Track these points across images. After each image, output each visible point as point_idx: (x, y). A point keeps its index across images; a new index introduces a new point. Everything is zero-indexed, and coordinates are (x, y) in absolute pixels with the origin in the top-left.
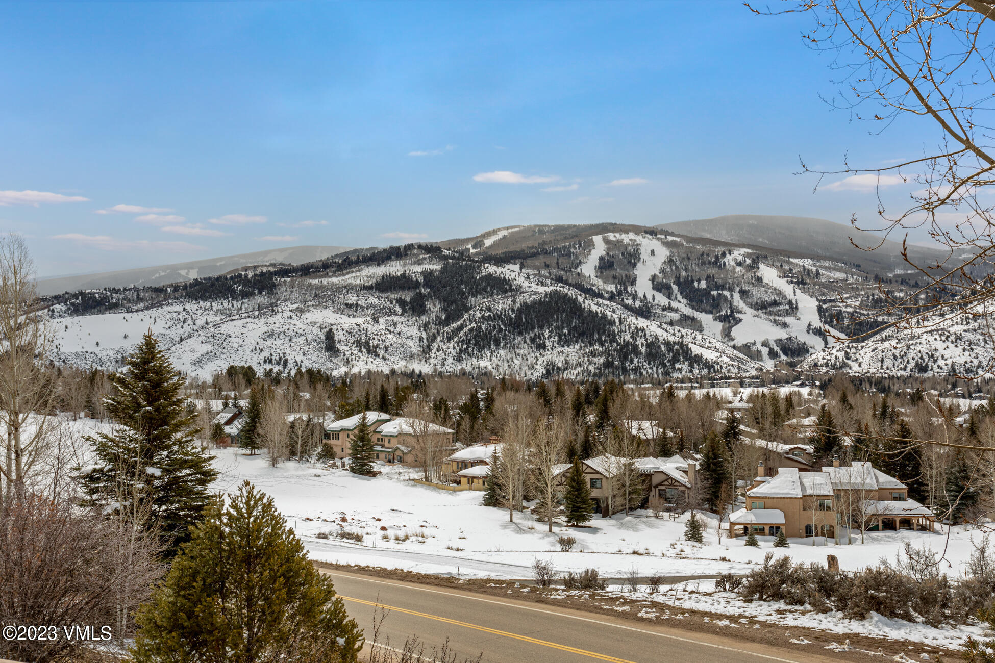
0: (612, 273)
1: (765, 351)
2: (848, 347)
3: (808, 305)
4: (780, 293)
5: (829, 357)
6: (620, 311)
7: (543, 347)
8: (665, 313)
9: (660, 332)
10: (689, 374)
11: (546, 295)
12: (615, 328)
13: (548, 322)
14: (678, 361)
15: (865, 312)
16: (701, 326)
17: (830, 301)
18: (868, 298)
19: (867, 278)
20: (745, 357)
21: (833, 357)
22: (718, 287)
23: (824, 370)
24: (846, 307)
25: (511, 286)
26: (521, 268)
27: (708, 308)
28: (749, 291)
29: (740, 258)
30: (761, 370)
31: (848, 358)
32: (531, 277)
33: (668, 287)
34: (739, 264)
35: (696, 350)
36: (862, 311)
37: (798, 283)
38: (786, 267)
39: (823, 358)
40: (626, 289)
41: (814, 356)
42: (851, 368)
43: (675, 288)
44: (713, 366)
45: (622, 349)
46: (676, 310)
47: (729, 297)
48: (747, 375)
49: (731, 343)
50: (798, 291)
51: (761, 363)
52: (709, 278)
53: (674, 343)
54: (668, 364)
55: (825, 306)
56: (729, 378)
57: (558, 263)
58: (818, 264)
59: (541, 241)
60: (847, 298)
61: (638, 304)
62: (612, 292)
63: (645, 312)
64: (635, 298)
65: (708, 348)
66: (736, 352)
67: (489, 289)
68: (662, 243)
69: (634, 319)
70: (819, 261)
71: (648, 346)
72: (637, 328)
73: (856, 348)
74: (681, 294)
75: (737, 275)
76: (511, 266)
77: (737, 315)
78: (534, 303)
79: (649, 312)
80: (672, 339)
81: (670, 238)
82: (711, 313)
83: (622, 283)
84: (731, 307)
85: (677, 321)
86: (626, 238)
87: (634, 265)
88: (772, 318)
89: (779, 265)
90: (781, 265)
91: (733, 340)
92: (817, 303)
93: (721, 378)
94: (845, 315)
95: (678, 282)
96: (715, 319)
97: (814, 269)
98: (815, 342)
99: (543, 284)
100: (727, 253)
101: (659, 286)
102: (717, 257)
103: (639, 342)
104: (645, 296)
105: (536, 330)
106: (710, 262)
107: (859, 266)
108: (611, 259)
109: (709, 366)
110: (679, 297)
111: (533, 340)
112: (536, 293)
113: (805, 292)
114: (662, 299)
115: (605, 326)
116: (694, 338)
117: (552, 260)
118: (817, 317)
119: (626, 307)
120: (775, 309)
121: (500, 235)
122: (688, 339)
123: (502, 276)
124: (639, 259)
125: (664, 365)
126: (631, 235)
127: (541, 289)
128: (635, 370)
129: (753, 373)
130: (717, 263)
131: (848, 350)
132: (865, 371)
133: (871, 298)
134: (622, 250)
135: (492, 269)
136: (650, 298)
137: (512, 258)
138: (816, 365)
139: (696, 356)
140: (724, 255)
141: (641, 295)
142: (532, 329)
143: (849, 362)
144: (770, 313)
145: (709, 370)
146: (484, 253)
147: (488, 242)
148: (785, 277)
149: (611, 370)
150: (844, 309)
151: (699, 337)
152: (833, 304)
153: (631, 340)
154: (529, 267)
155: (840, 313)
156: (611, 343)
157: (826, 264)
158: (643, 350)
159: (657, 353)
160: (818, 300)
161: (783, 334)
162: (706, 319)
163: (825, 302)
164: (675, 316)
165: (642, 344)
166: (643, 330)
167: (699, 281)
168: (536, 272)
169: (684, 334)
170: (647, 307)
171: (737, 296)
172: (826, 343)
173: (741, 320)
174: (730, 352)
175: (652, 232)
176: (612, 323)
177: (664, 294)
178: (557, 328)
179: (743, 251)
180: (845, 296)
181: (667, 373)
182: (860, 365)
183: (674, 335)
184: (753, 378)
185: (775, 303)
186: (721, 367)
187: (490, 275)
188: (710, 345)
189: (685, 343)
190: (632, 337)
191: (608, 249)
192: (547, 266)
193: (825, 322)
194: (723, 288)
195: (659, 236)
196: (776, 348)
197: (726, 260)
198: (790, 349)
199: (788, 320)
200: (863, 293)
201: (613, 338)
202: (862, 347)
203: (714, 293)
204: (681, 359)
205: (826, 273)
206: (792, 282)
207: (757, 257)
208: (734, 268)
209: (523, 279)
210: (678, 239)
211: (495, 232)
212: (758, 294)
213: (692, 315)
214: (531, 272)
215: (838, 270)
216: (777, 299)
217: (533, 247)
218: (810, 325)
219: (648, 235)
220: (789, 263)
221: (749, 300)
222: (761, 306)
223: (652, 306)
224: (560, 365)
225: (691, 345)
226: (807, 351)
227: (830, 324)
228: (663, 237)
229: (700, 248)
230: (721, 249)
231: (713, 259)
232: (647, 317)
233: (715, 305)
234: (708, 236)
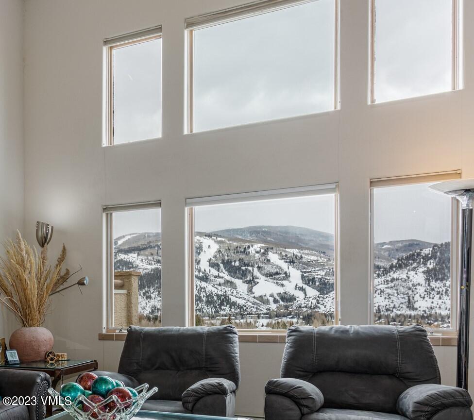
1: (271, 299)
2: (319, 297)
3: (295, 274)
4: (280, 268)
5: (307, 303)
7: (149, 297)
8: (216, 279)
9: (213, 289)
10: (229, 312)
11: (152, 270)
13: (153, 284)
14: (223, 305)
15: (328, 278)
16: (236, 286)
17: (308, 272)
18: (330, 270)
19: (329, 259)
20: (260, 303)
21: (310, 303)
22: (245, 265)
23: (305, 309)
24: (317, 275)
25: (133, 265)
26: (138, 256)
27: (240, 276)
28: (263, 267)
29: (258, 249)
30: (269, 310)
31: (318, 303)
32: (144, 260)
33: (218, 265)
34: (257, 252)
35: (233, 299)
36: (326, 277)
37: (290, 262)
38: (284, 254)
39: (304, 303)
40: (195, 266)
41: (299, 302)
42: (320, 309)
43: (221, 265)
44: (242, 308)
46: (222, 278)
47: (251, 270)
48: (262, 312)
49: (253, 295)
50: (290, 267)
51: (270, 306)
52: (240, 260)
53: (221, 295)
54: (218, 307)
55: (305, 275)
56: (252, 314)
57: (158, 253)
58: (302, 252)
59: (148, 241)
60: (318, 270)
61: (201, 274)
63: (205, 278)
64: (199, 271)
65: (240, 298)
66: (255, 300)
67: (121, 267)
68: (215, 241)
69: (199, 282)
70: (302, 250)
71: (207, 297)
72: (201, 287)
73: (323, 298)
74: (225, 269)
75: (256, 258)
76: (132, 255)
77: (256, 280)
78: (145, 274)
79: (207, 278)
80: (220, 293)
81: (219, 239)
82: (242, 279)
84: (252, 276)
85: (223, 284)
87: (199, 253)
88: (275, 281)
89: (280, 252)
90: (281, 253)
91: (253, 293)
92: (301, 273)
93: (247, 314)
94: (317, 279)
95: (223, 262)
96: (244, 282)
97: (299, 255)
98: (299, 295)
99: (150, 264)
100: (251, 246)
101: (213, 265)
102: (245, 249)
103: (202, 295)
104: (205, 270)
105: (146, 289)
106: (241, 252)
107: (325, 253)
109: (240, 307)
110: (224, 271)
111: (144, 294)
112: (146, 269)
113: (294, 267)
114: (214, 272)
116: (232, 293)
117: (154, 251)
118: (301, 281)
120: (278, 276)
121: (127, 238)
122: (229, 293)
123: (128, 260)
124: (202, 250)
125: (216, 307)
126: (198, 237)
127: (149, 267)
129: (265, 311)
130: (245, 252)
131: (318, 299)
132: (328, 310)
133: (332, 270)
135: (122, 256)
136: (208, 271)
137: (133, 250)
138: (300, 307)
139: (233, 302)
140: (249, 247)
141: (203, 270)
142: (144, 288)
143: (319, 305)
144: (274, 279)
145: (240, 309)
146: (118, 248)
147: (120, 242)
148: (283, 259)
150: (316, 276)
151: (235, 292)
152: (310, 274)
153: (197, 294)
154: (142, 255)
155: (314, 278)
157: (306, 251)
158: (204, 299)
159: (212, 301)
160: (301, 271)
161: (281, 290)
162: (238, 282)
163: (305, 272)
164: (222, 281)
165: (204, 296)
166: (204, 288)
167: (235, 261)
168: (146, 258)
169: (227, 290)
170: (206, 276)
171: (256, 269)
172: (306, 295)
173: (258, 283)
174: (252, 300)
175: (209, 236)
177: (215, 269)
178: (157, 287)
179: (260, 245)
180: (317, 269)
181: (217, 312)
182: (325, 307)
183: (221, 291)
184: (265, 314)
185: (277, 273)
186: (247, 308)
187: (122, 260)
188: (241, 296)
189: (227, 295)
190: (198, 292)
192: (152, 254)
193: (305, 284)
194: (248, 265)
195: (213, 238)
196: (278, 298)
197: (250, 250)
198: (285, 298)
199: (284, 282)
200: (327, 267)
202: (327, 297)
203: (243, 268)
204: (225, 303)
205: (306, 257)
206: (287, 262)
207: (268, 249)
208: (255, 255)
209: (139, 262)
210: (223, 239)
211: (124, 237)
212: (268, 268)
213: (231, 280)
214: (143, 258)
215: (313, 255)
216: (278, 271)
217: (144, 245)
218: (297, 285)
219: (207, 237)
220: (285, 251)
221: (263, 272)
222: (270, 275)
223: (209, 275)
224: (159, 307)
225: (230, 296)
226: (295, 299)
227: (308, 284)
228: (215, 238)
229: (235, 244)
230: (247, 244)
231: (243, 250)
232: (206, 282)
233: (244, 274)
234: (240, 237)
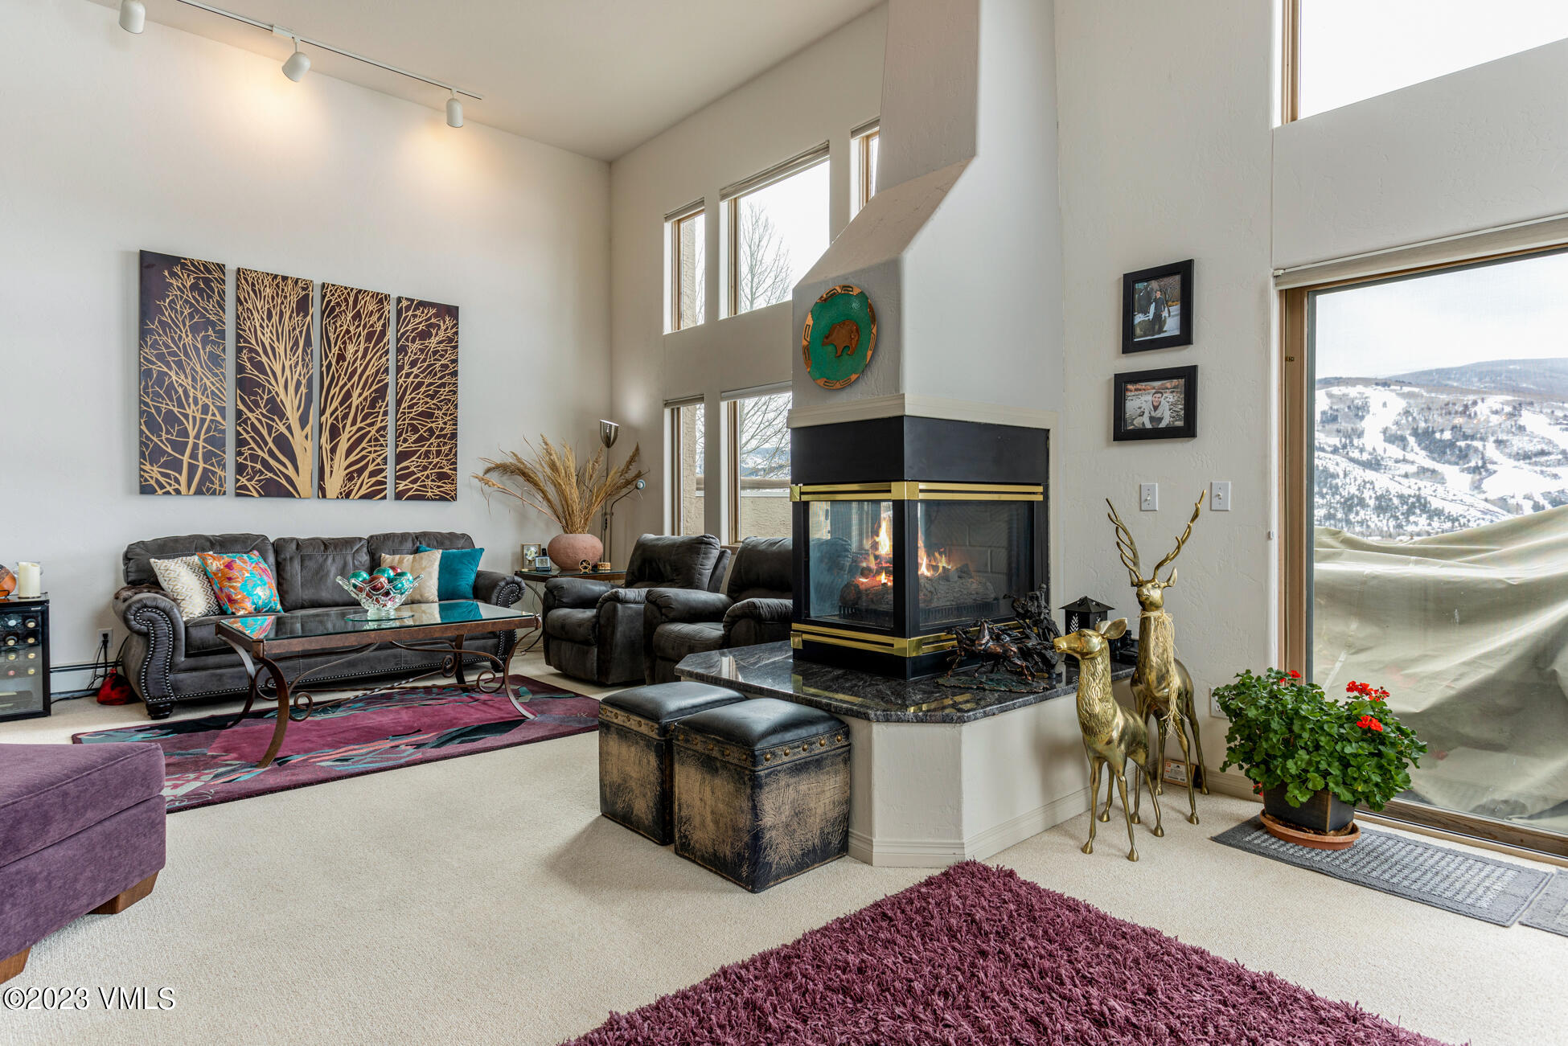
0: (1335, 426)
1: (1526, 503)
4: (1550, 442)
6: (1344, 464)
8: (1398, 465)
9: (1392, 484)
10: (1427, 527)
12: (1338, 481)
14: (1414, 513)
16: (1443, 478)
20: (1500, 510)
22: (1465, 437)
27: (1453, 459)
28: (1508, 440)
29: (1497, 406)
33: (1403, 439)
34: (1496, 412)
35: (1435, 503)
38: (1560, 413)
40: (1351, 442)
43: (1412, 440)
44: (1457, 520)
45: (1345, 502)
46: (1413, 463)
47: (1481, 447)
49: (1483, 496)
52: (1454, 428)
53: (1410, 496)
54: (1401, 517)
61: (1365, 457)
62: (1335, 446)
63: (1374, 464)
64: (1362, 450)
65: (1452, 501)
66: (1488, 505)
68: (1398, 394)
69: (1360, 472)
71: (1377, 498)
72: (1364, 481)
74: (1419, 445)
75: (1491, 424)
77: (1490, 466)
79: (1379, 464)
80: (1406, 492)
81: (1406, 389)
82: (1457, 464)
83: (1348, 436)
84: (1483, 458)
85: (1414, 474)
86: (1353, 392)
87: (1362, 418)
88: (1538, 468)
89: (1550, 411)
90: (1553, 412)
91: (1484, 492)
95: (1415, 433)
96: (1463, 471)
100: (1479, 401)
101: (1392, 438)
103: (1367, 494)
104: (1374, 449)
106: (1456, 413)
108: (1335, 413)
109: (1453, 519)
110: (1417, 449)
114: (1394, 451)
115: (1326, 478)
116: (1435, 491)
119: (1352, 460)
120: (1543, 459)
122: (1426, 492)
124: (1368, 412)
125: (1397, 518)
126: (1360, 388)
128: (1361, 523)
130: (1466, 412)
134: (1348, 403)
136: (1380, 451)
139: (1436, 509)
140: (1475, 403)
141: (1369, 448)
144: (1536, 464)
145: (1453, 523)
148: (1558, 423)
149: (1332, 522)
151: (1441, 489)
153: (1357, 493)
156: (1333, 495)
158: (1372, 503)
159: (1388, 505)
161: (1552, 486)
162: (1449, 470)
164: (1412, 468)
165: (1370, 497)
166: (1372, 482)
167: (1442, 431)
169: (1422, 487)
170: (1376, 459)
171: (1491, 446)
173: (1496, 471)
174: (1481, 505)
175: (1385, 384)
176: (1334, 476)
177: (1398, 446)
179: (1501, 398)
181: (1400, 526)
183: (1410, 487)
185: (1543, 453)
188: (1454, 498)
189: (1423, 495)
190: (1359, 489)
191: (1332, 403)
194: (1473, 438)
195: (1393, 387)
196: (1542, 501)
197: (1477, 408)
198: (1558, 500)
199: (1560, 470)
201: (1335, 490)
203: (1462, 444)
204: (1418, 511)
207: (1520, 404)
208: (1489, 417)
212: (1520, 443)
213: (1431, 467)
216: (1546, 448)
219: (1379, 387)
221: (1508, 450)
222: (1525, 456)
223: (1382, 458)
225: (1429, 499)
228: (1399, 388)
229: (1444, 397)
230: (1471, 398)
231: (1461, 409)
232: (1376, 470)
233: (1464, 456)
234: (1455, 384)
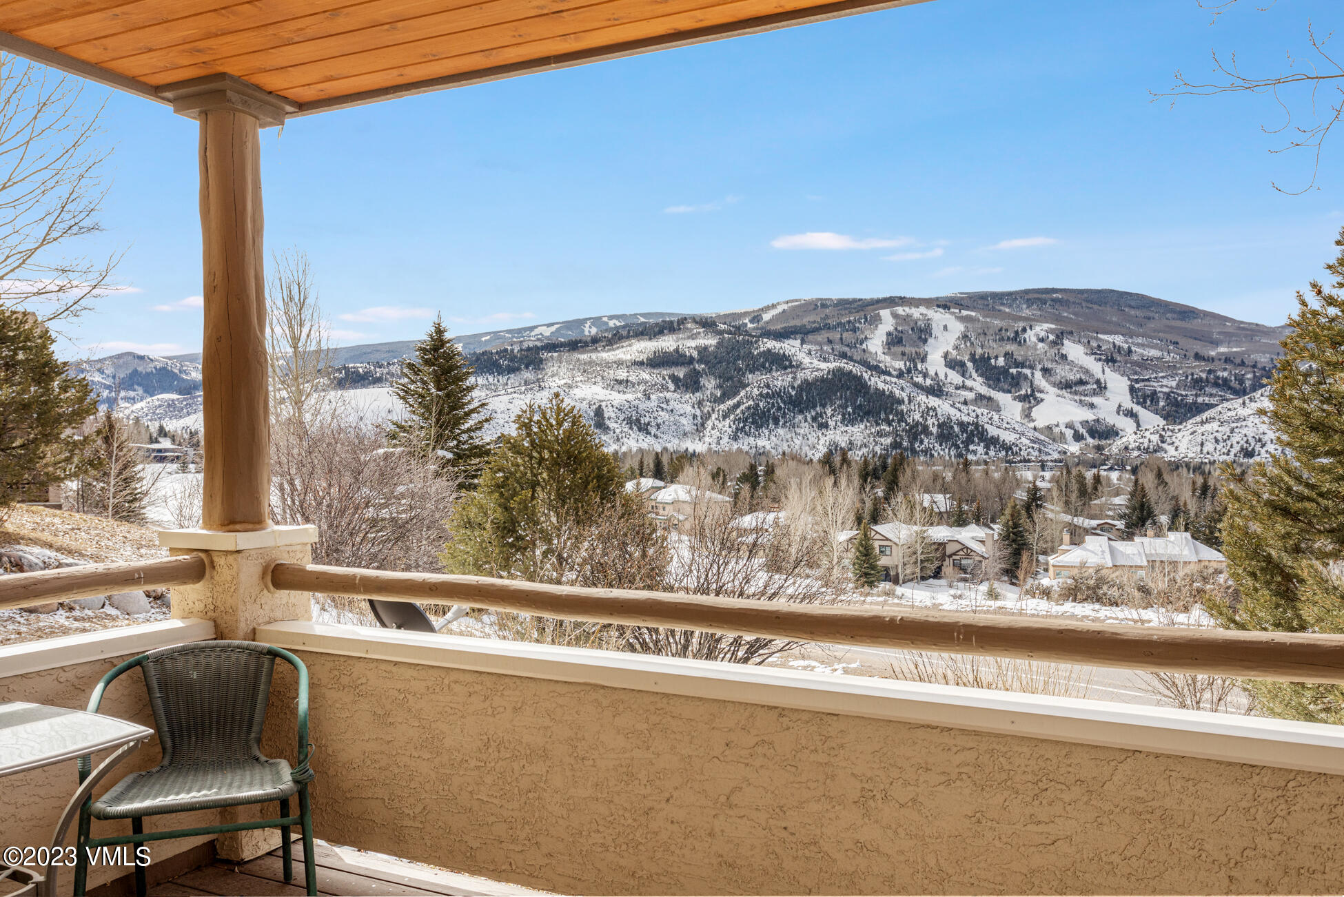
0: (899, 349)
1: (1069, 433)
2: (1164, 429)
3: (1118, 385)
4: (1087, 372)
5: (1141, 440)
6: (909, 389)
7: (824, 426)
8: (959, 392)
9: (953, 412)
10: (985, 457)
11: (829, 371)
12: (903, 407)
13: (831, 400)
14: (973, 442)
15: (1184, 393)
16: (998, 406)
17: (1143, 380)
18: (1187, 377)
19: (1185, 355)
20: (1047, 440)
21: (1146, 441)
22: (1018, 365)
23: (1136, 453)
24: (1162, 386)
25: (791, 362)
26: (802, 344)
27: (1006, 387)
28: (1052, 369)
29: (1042, 334)
30: (1065, 453)
31: (1163, 442)
32: (813, 353)
33: (962, 364)
34: (1042, 340)
35: (992, 431)
36: (1179, 392)
37: (1107, 361)
38: (1094, 344)
39: (1135, 441)
40: (915, 366)
41: (1124, 439)
42: (1166, 452)
43: (970, 365)
44: (1011, 449)
45: (911, 429)
46: (971, 389)
47: (1030, 375)
48: (1049, 458)
49: (1032, 425)
50: (1107, 369)
51: (1066, 446)
52: (1006, 354)
53: (969, 423)
54: (961, 446)
55: (1137, 386)
56: (1029, 461)
57: (841, 339)
58: (1130, 341)
59: (823, 316)
60: (1163, 377)
61: (929, 382)
62: (900, 369)
63: (936, 390)
64: (925, 375)
65: (1006, 429)
66: (1037, 434)
67: (767, 365)
68: (956, 317)
69: (924, 398)
70: (1131, 337)
71: (939, 426)
72: (927, 407)
73: (1173, 431)
74: (977, 371)
75: (1038, 352)
76: (791, 342)
77: (1038, 395)
78: (816, 380)
79: (941, 391)
80: (966, 419)
81: (965, 313)
82: (1009, 392)
83: (912, 360)
84: (1031, 386)
85: (972, 401)
86: (916, 312)
87: (925, 341)
88: (1077, 398)
89: (1086, 341)
90: (1089, 342)
91: (1033, 421)
92: (1129, 383)
93: (1021, 461)
94: (1161, 395)
95: (973, 358)
96: (1015, 399)
97: (1125, 346)
98: (1126, 424)
99: (825, 360)
100: (1028, 328)
101: (953, 364)
102: (1017, 333)
103: (930, 421)
104: (936, 374)
105: (818, 409)
106: (1008, 338)
107: (1177, 343)
108: (900, 335)
109: (1007, 448)
110: (975, 375)
111: (814, 419)
112: (818, 370)
113: (1115, 371)
114: (955, 377)
115: (892, 404)
116: (991, 419)
117: (835, 336)
118: (1128, 397)
119: (916, 385)
120: (1081, 388)
121: (780, 309)
122: (983, 420)
123: (781, 352)
124: (931, 335)
125: (957, 447)
126: (923, 309)
127: (824, 366)
128: (925, 452)
129: (1056, 456)
130: (1017, 338)
131: (1163, 433)
132: (1182, 455)
133: (1190, 378)
134: (912, 324)
135: (770, 344)
136: (942, 376)
137: (792, 333)
138: (1126, 448)
139: (992, 437)
140: (1024, 330)
141: (932, 373)
142: (814, 407)
143: (1164, 446)
144: (1076, 393)
145: (1007, 452)
146: (762, 328)
147: (766, 317)
148: (1093, 354)
149: (898, 451)
150: (1159, 389)
151: (996, 417)
152: (1147, 383)
153: (921, 420)
154: (811, 343)
155: (1155, 393)
156: (899, 422)
157: (1140, 340)
158: (934, 430)
159: (949, 434)
160: (1129, 379)
161: (1089, 416)
162: (1003, 398)
163: (1137, 381)
164: (970, 396)
165: (934, 424)
166: (934, 409)
167: (996, 357)
168: (818, 348)
169: (979, 414)
170: (938, 385)
171: (1038, 374)
172: (1138, 425)
173: (1042, 400)
174: (1031, 434)
175: (945, 306)
176: (901, 402)
177: (958, 372)
178: (840, 406)
179: (1046, 326)
180: (1161, 375)
181: (960, 455)
182: (1176, 449)
183: (968, 414)
184: (1055, 461)
185: (1081, 382)
186: (1020, 450)
187: (769, 351)
188: (1008, 426)
189: (980, 423)
190: (922, 416)
191: (897, 324)
192: (830, 341)
193: (1138, 403)
194: (1022, 365)
195: (952, 310)
196: (1082, 431)
197: (1026, 336)
198: (1097, 431)
199: (1096, 400)
200: (1181, 372)
201: (901, 417)
202: (1179, 430)
203: (1013, 371)
204: (976, 440)
205: (1140, 350)
206: (1100, 360)
207: (1062, 333)
208: (1036, 345)
209: (803, 355)
210: (973, 314)
211: (774, 306)
212: (1062, 372)
213: (988, 395)
214: (813, 348)
215: (1152, 347)
216: (1083, 377)
217: (814, 322)
218: (1120, 406)
219: (940, 309)
220: (1097, 339)
221: (1052, 379)
222: (1067, 385)
223: (944, 384)
224: (843, 445)
225: (986, 426)
226: (1117, 434)
227: (1142, 404)
228: (957, 311)
229: (997, 323)
230: (1021, 324)
231: (1013, 335)
232: (938, 396)
233: (1016, 382)
234: (1007, 310)
